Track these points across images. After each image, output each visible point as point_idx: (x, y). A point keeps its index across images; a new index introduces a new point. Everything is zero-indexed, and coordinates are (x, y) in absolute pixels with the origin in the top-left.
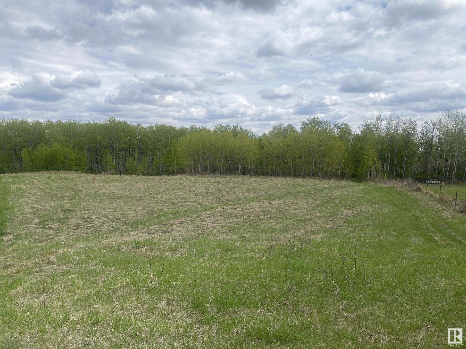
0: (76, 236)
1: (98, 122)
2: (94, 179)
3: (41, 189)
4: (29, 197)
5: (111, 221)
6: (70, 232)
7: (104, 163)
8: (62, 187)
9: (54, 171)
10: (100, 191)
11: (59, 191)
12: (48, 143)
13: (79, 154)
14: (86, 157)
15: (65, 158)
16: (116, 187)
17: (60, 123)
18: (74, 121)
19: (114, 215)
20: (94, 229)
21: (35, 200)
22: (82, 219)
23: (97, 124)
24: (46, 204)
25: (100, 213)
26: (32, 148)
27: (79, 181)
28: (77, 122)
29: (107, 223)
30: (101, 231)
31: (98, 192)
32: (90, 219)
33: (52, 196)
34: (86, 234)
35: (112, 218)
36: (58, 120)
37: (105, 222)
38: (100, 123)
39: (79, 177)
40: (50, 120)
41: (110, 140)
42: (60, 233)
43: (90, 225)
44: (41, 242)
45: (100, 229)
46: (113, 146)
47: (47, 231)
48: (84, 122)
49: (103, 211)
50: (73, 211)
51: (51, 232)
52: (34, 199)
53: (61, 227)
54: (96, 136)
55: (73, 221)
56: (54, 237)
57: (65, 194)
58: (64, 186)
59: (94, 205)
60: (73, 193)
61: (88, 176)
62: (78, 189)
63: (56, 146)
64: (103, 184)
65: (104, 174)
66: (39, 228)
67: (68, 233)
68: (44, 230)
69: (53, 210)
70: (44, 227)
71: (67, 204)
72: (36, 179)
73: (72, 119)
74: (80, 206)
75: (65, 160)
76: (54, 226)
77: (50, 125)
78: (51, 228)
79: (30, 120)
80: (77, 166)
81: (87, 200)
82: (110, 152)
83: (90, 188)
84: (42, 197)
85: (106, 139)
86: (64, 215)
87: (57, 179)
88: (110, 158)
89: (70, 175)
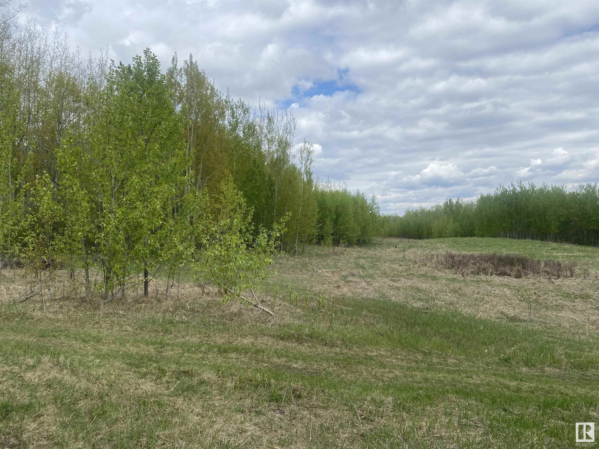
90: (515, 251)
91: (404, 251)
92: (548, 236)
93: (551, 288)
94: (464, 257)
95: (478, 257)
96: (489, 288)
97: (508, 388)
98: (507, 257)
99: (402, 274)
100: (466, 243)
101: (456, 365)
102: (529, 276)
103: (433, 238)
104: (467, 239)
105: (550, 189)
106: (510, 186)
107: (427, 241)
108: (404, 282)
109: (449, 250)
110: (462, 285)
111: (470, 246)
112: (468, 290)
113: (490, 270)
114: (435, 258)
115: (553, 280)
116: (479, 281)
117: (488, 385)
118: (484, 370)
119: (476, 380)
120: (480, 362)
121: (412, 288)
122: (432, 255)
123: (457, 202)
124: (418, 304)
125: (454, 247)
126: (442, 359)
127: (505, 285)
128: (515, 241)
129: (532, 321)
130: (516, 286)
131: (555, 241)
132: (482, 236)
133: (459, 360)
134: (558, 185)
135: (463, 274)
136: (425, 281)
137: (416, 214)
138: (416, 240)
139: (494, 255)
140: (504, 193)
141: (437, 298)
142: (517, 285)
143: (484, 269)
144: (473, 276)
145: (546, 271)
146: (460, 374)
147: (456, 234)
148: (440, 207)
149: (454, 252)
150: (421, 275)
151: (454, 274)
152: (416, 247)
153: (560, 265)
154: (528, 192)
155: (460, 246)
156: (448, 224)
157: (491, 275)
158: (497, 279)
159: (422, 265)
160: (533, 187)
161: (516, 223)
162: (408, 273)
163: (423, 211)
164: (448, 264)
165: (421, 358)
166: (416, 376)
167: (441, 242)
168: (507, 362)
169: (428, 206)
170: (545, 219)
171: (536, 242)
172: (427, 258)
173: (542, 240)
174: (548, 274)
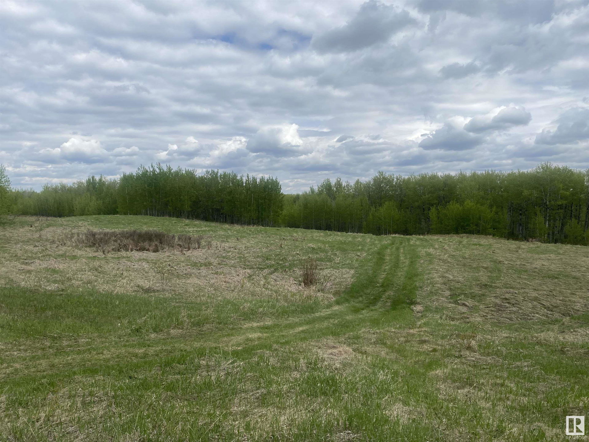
0: (495, 321)
1: (525, 171)
2: (519, 248)
3: (452, 255)
4: (439, 264)
5: (545, 308)
6: (487, 313)
7: (531, 226)
8: (477, 255)
9: (465, 235)
10: (529, 264)
11: (473, 260)
12: (460, 200)
13: (497, 213)
14: (506, 217)
15: (480, 219)
16: (551, 261)
17: (474, 175)
18: (492, 171)
19: (550, 300)
20: (521, 315)
21: (445, 269)
22: (503, 299)
23: (523, 173)
24: (458, 275)
25: (529, 295)
26: (441, 207)
27: (499, 249)
28: (496, 172)
29: (539, 309)
30: (530, 320)
31: (524, 265)
32: (514, 301)
33: (464, 265)
34: (509, 320)
35: (547, 304)
36: (473, 171)
37: (536, 309)
38: (528, 171)
39: (497, 243)
40: (463, 172)
41: (542, 195)
42: (476, 313)
43: (514, 309)
44: (453, 319)
45: (529, 316)
46: (546, 202)
47: (460, 308)
48: (506, 172)
49: (533, 293)
50: (491, 286)
51: (464, 309)
52: (445, 267)
53: (476, 306)
54: (521, 190)
55: (491, 299)
56: (468, 316)
57: (481, 264)
58: (479, 254)
59: (520, 283)
60: (491, 263)
61: (508, 242)
62: (497, 259)
63: (469, 204)
64: (531, 255)
65: (532, 241)
66: (450, 303)
67: (485, 315)
68: (457, 306)
69: (466, 282)
70: (456, 302)
71: (484, 278)
72: (446, 243)
73: (490, 169)
74: (500, 281)
75: (479, 221)
76: (468, 302)
77: (462, 178)
78: (464, 305)
79: (440, 174)
80: (494, 229)
81: (509, 275)
82: (540, 211)
83: (514, 259)
84: (454, 265)
85: (535, 194)
86: (480, 291)
87: (470, 244)
88: (540, 219)
89: (485, 240)
90: (153, 228)
91: (41, 230)
92: (182, 213)
93: (183, 259)
94: (105, 234)
95: (120, 234)
96: (129, 263)
97: (136, 356)
98: (146, 233)
99: (37, 255)
100: (109, 221)
101: (88, 344)
102: (165, 250)
103: (75, 216)
104: (110, 216)
105: (184, 172)
106: (150, 167)
107: (68, 218)
108: (38, 265)
109: (91, 228)
110: (103, 262)
111: (113, 223)
112: (108, 267)
113: (131, 246)
114: (76, 237)
115: (185, 252)
116: (119, 258)
117: (118, 358)
118: (116, 343)
119: (107, 355)
120: (113, 336)
121: (47, 269)
122: (72, 234)
123: (100, 180)
124: (52, 287)
125: (97, 224)
126: (73, 341)
127: (143, 259)
128: (154, 218)
129: (164, 290)
130: (153, 260)
131: (188, 218)
132: (125, 214)
133: (91, 338)
134: (191, 169)
135: (104, 252)
136: (63, 261)
137: (55, 190)
138: (56, 218)
139: (135, 232)
140: (145, 173)
141: (74, 278)
142: (155, 259)
143: (125, 245)
144: (114, 252)
145: (179, 244)
146: (91, 352)
147: (100, 212)
148: (82, 183)
149: (96, 230)
150: (59, 256)
151: (95, 252)
152: (55, 226)
153: (190, 239)
154: (166, 174)
155: (103, 223)
156: (91, 202)
157: (132, 250)
158: (136, 255)
159: (61, 245)
160: (170, 169)
161: (156, 202)
162: (44, 254)
163: (63, 187)
164: (89, 242)
165: (48, 344)
166: (41, 364)
167: (83, 220)
168: (138, 332)
169: (70, 182)
170: (180, 198)
171: (173, 219)
172: (67, 237)
173: (177, 218)
174: (181, 247)
